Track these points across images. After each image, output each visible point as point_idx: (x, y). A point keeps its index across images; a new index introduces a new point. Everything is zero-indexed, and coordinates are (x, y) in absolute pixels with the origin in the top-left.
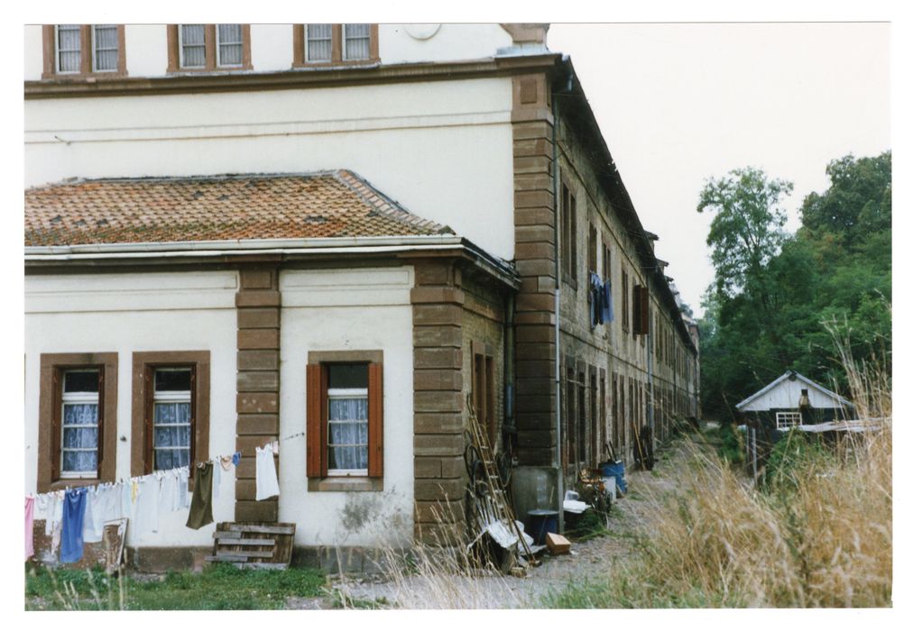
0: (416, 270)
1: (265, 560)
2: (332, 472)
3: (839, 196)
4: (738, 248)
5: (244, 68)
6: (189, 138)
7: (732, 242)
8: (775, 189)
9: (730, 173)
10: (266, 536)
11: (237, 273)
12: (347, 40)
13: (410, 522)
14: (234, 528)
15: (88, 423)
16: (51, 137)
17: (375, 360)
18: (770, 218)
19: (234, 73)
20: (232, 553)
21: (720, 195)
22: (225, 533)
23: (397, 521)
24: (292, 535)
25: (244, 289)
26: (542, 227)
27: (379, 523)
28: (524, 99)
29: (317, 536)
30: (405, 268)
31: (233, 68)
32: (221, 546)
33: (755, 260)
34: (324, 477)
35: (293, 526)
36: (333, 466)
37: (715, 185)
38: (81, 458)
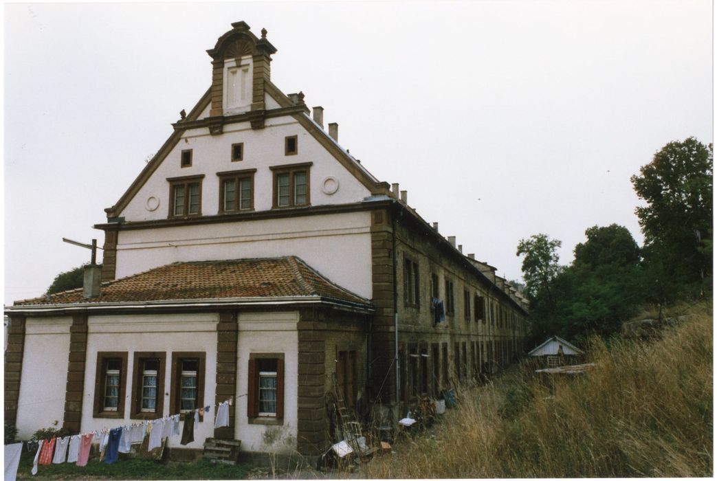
0: (300, 313)
1: (226, 459)
2: (262, 414)
3: (591, 246)
4: (536, 273)
5: (250, 210)
6: (226, 243)
7: (534, 270)
8: (553, 245)
9: (532, 237)
10: (227, 446)
11: (217, 314)
12: (297, 195)
13: (296, 442)
14: (213, 441)
15: (153, 385)
16: (167, 244)
17: (280, 358)
18: (550, 258)
19: (247, 212)
20: (211, 454)
21: (527, 248)
22: (209, 444)
23: (290, 441)
24: (239, 446)
25: (221, 322)
26: (386, 283)
27: (281, 441)
28: (376, 221)
29: (252, 446)
30: (295, 312)
31: (246, 210)
32: (207, 450)
33: (545, 278)
34: (257, 416)
35: (240, 441)
36: (262, 411)
37: (524, 243)
38: (150, 402)
